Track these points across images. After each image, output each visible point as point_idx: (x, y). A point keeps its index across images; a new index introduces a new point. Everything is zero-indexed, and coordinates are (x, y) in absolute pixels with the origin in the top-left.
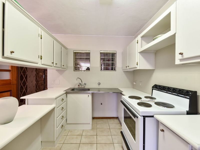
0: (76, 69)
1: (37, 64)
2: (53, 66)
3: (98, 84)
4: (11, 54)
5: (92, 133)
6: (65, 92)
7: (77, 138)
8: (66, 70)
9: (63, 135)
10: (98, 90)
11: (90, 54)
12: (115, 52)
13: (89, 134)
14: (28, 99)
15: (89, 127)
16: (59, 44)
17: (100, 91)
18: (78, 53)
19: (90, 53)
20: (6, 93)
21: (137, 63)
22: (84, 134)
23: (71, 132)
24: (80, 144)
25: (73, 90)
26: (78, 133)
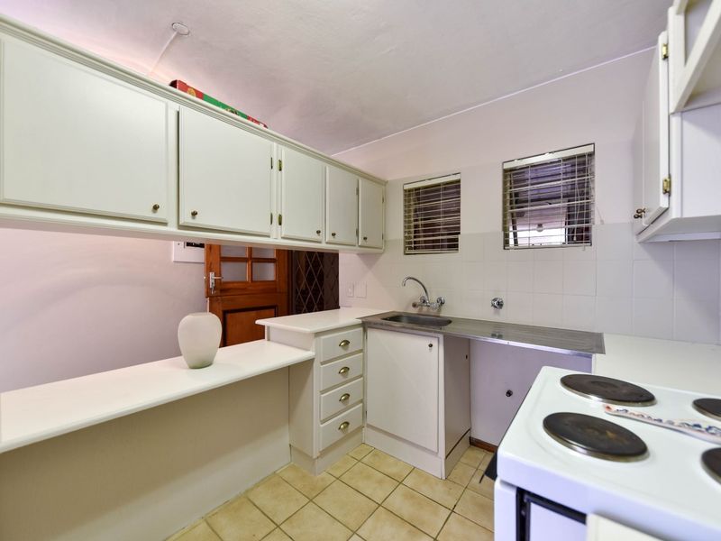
0: (410, 248)
1: (269, 237)
2: (324, 242)
3: (493, 305)
4: (194, 218)
5: (439, 492)
6: (360, 321)
7: (380, 482)
8: (381, 254)
9: (351, 454)
10: (491, 332)
11: (459, 186)
12: (589, 149)
13: (425, 490)
14: (269, 327)
15: (436, 466)
16: (350, 174)
17: (500, 337)
18: (419, 189)
19: (459, 181)
20: (267, 311)
21: (669, 182)
22: (408, 482)
23: (376, 455)
24: (380, 505)
25: (396, 318)
26: (392, 470)
